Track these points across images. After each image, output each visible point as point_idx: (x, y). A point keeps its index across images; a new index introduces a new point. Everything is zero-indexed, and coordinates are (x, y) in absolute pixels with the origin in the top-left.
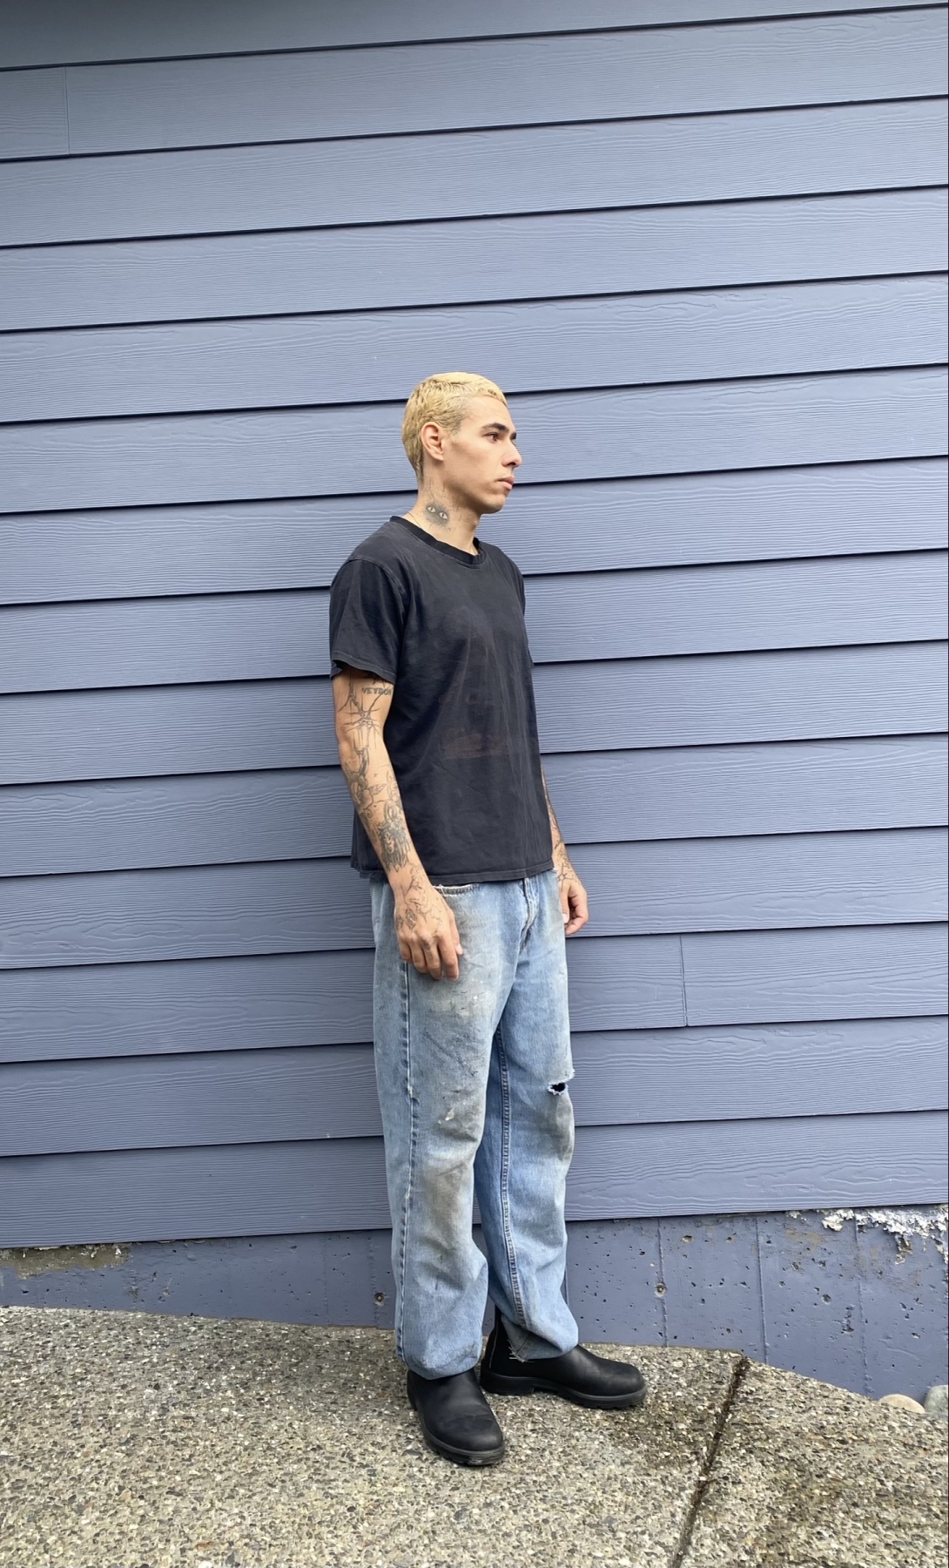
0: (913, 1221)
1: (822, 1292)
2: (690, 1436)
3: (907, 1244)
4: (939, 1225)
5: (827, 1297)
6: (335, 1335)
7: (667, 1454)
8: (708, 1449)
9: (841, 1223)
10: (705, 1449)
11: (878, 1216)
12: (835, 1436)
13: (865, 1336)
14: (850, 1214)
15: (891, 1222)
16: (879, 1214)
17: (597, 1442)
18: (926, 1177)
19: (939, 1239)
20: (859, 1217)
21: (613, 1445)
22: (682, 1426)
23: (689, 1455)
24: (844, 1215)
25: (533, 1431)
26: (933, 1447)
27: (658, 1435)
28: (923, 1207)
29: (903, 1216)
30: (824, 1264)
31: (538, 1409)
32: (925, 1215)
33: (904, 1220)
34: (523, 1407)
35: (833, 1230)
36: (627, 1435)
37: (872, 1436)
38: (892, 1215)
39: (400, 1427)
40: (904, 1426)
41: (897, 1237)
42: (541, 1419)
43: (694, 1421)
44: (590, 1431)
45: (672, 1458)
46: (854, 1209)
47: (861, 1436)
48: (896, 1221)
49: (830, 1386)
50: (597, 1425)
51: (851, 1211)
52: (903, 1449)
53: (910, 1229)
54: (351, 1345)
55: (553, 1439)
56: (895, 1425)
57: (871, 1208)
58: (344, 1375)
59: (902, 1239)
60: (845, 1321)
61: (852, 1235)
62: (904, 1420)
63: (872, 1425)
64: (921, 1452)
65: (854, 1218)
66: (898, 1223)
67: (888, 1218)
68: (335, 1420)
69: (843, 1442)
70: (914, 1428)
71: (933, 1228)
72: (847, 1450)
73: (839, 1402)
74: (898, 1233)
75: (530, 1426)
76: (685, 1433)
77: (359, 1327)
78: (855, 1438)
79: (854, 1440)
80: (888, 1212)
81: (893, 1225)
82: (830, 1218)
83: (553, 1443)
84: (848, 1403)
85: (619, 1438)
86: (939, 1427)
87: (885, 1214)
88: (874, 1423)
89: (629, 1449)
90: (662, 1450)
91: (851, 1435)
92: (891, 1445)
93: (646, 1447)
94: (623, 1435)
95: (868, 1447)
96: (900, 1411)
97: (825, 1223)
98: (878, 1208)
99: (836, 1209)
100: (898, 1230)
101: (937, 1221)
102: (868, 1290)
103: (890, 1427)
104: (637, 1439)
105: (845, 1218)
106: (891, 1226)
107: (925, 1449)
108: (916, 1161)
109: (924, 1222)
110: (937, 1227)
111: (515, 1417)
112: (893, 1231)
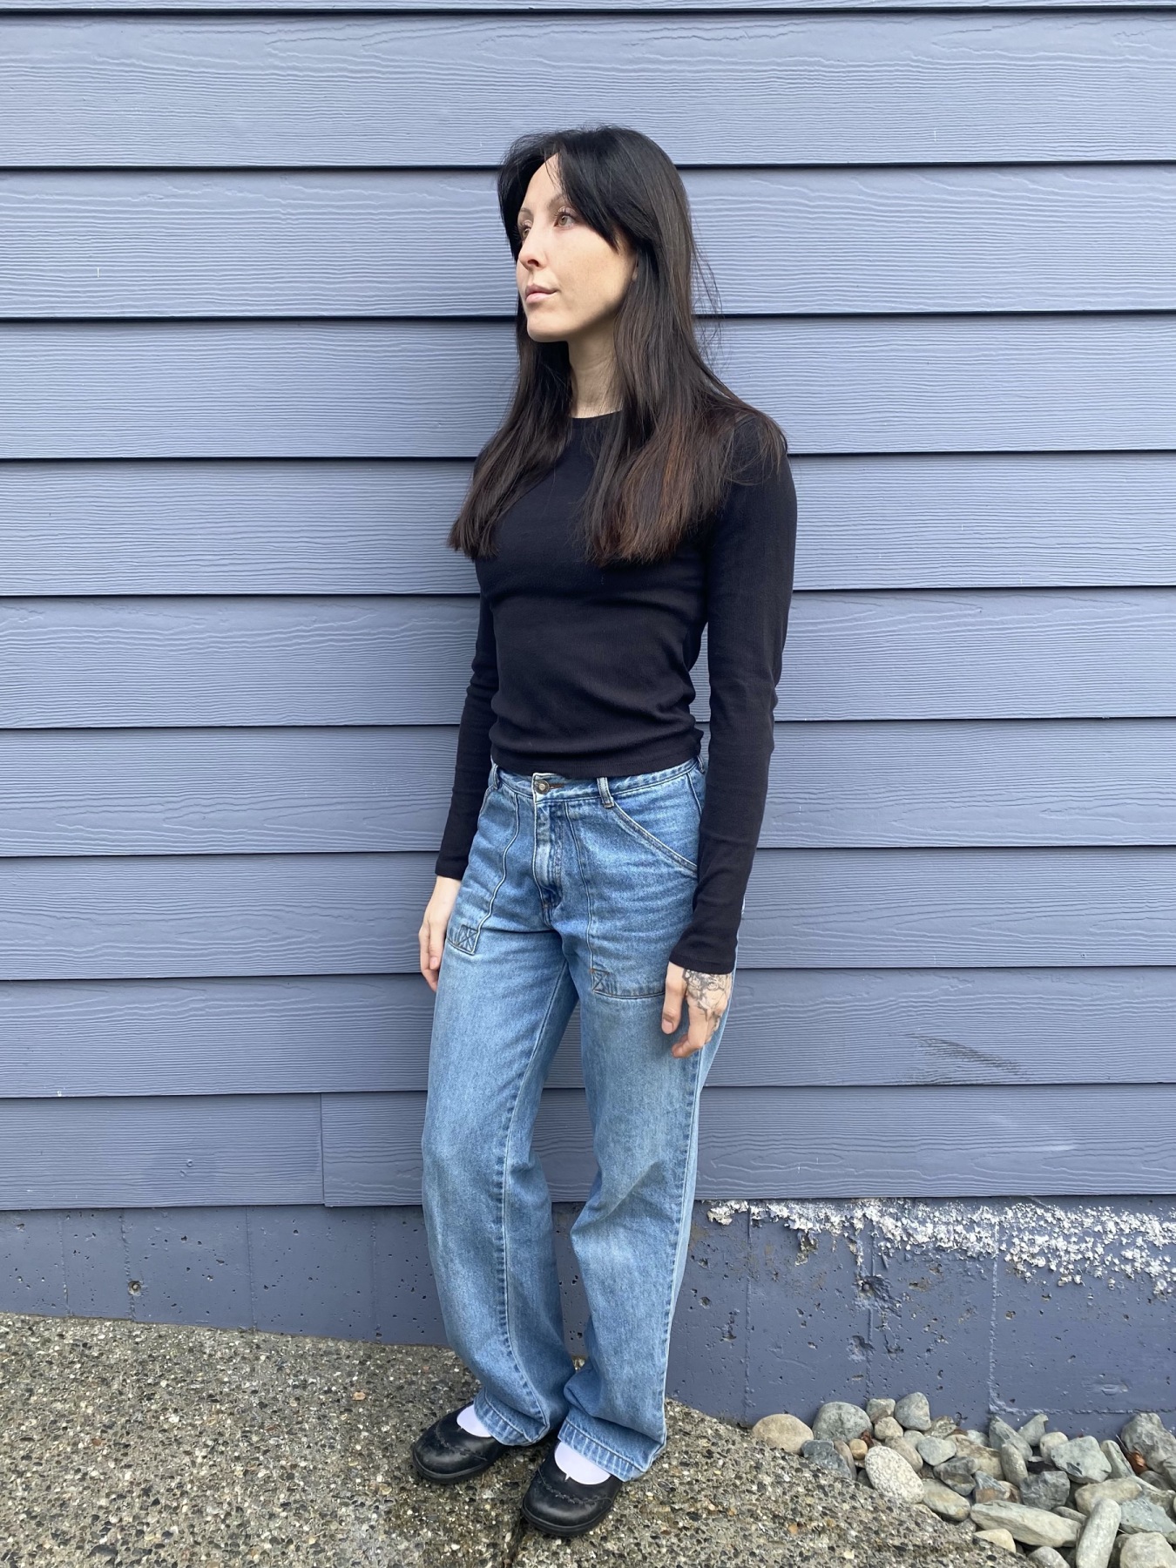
0: (822, 1216)
1: (702, 1293)
2: (493, 1514)
3: (812, 1242)
4: (855, 1221)
5: (706, 1301)
6: (73, 1333)
7: (455, 1547)
8: (513, 1535)
9: (731, 1216)
10: (508, 1537)
11: (778, 1210)
12: (686, 1506)
13: (749, 1344)
14: (744, 1206)
15: (795, 1217)
16: (781, 1207)
17: (365, 1527)
18: (847, 1167)
19: (853, 1238)
20: (754, 1210)
21: (386, 1532)
22: (487, 1494)
23: (484, 1550)
24: (737, 1207)
25: (285, 1506)
26: (811, 1520)
27: (451, 1512)
28: (838, 1202)
29: (810, 1211)
30: (706, 1263)
31: (303, 1464)
32: (839, 1209)
33: (812, 1215)
34: (283, 1462)
35: (720, 1224)
36: (410, 1512)
37: (732, 1503)
38: (797, 1207)
39: (103, 1502)
40: (778, 1481)
41: (800, 1234)
42: (302, 1483)
43: (506, 1485)
44: (362, 1504)
45: (460, 1555)
46: (750, 1201)
47: (721, 1504)
48: (801, 1216)
49: (696, 1414)
50: (376, 1492)
51: (746, 1203)
52: (770, 1524)
53: (818, 1225)
54: (87, 1352)
55: (307, 1521)
56: (767, 1480)
57: (771, 1200)
58: (59, 1406)
59: (806, 1237)
60: (726, 1328)
61: (745, 1229)
62: (780, 1471)
63: (738, 1482)
64: (793, 1529)
65: (749, 1210)
66: (804, 1219)
67: (791, 1212)
68: (17, 1490)
69: (694, 1516)
70: (792, 1485)
71: (847, 1224)
72: (697, 1530)
73: (703, 1442)
74: (803, 1231)
75: (282, 1497)
76: (488, 1507)
77: (109, 1320)
78: (712, 1507)
79: (710, 1512)
80: (792, 1205)
81: (797, 1220)
82: (717, 1210)
83: (306, 1528)
84: (713, 1444)
85: (398, 1517)
86: (823, 1482)
87: (788, 1208)
88: (740, 1478)
89: (406, 1539)
90: (451, 1540)
91: (706, 1503)
92: (757, 1519)
93: (430, 1534)
94: (405, 1512)
95: (725, 1524)
96: (778, 1455)
97: (711, 1216)
98: (779, 1201)
99: (725, 1201)
100: (802, 1227)
101: (852, 1218)
102: (758, 1293)
103: (761, 1486)
104: (421, 1520)
105: (736, 1211)
106: (794, 1221)
107: (799, 1525)
108: (835, 1146)
109: (836, 1219)
110: (852, 1224)
111: (268, 1479)
112: (796, 1228)
